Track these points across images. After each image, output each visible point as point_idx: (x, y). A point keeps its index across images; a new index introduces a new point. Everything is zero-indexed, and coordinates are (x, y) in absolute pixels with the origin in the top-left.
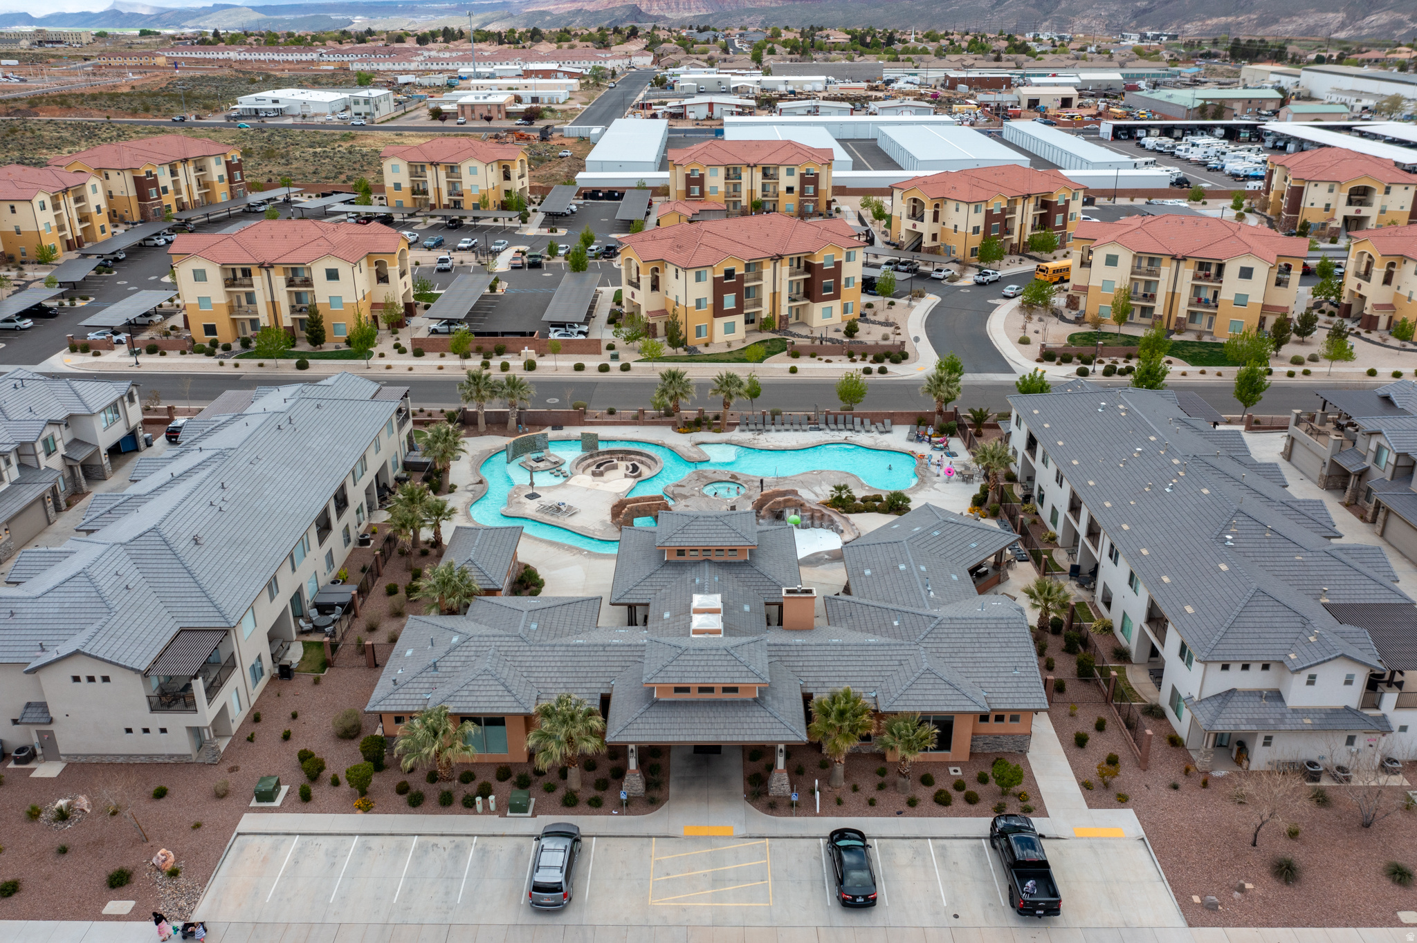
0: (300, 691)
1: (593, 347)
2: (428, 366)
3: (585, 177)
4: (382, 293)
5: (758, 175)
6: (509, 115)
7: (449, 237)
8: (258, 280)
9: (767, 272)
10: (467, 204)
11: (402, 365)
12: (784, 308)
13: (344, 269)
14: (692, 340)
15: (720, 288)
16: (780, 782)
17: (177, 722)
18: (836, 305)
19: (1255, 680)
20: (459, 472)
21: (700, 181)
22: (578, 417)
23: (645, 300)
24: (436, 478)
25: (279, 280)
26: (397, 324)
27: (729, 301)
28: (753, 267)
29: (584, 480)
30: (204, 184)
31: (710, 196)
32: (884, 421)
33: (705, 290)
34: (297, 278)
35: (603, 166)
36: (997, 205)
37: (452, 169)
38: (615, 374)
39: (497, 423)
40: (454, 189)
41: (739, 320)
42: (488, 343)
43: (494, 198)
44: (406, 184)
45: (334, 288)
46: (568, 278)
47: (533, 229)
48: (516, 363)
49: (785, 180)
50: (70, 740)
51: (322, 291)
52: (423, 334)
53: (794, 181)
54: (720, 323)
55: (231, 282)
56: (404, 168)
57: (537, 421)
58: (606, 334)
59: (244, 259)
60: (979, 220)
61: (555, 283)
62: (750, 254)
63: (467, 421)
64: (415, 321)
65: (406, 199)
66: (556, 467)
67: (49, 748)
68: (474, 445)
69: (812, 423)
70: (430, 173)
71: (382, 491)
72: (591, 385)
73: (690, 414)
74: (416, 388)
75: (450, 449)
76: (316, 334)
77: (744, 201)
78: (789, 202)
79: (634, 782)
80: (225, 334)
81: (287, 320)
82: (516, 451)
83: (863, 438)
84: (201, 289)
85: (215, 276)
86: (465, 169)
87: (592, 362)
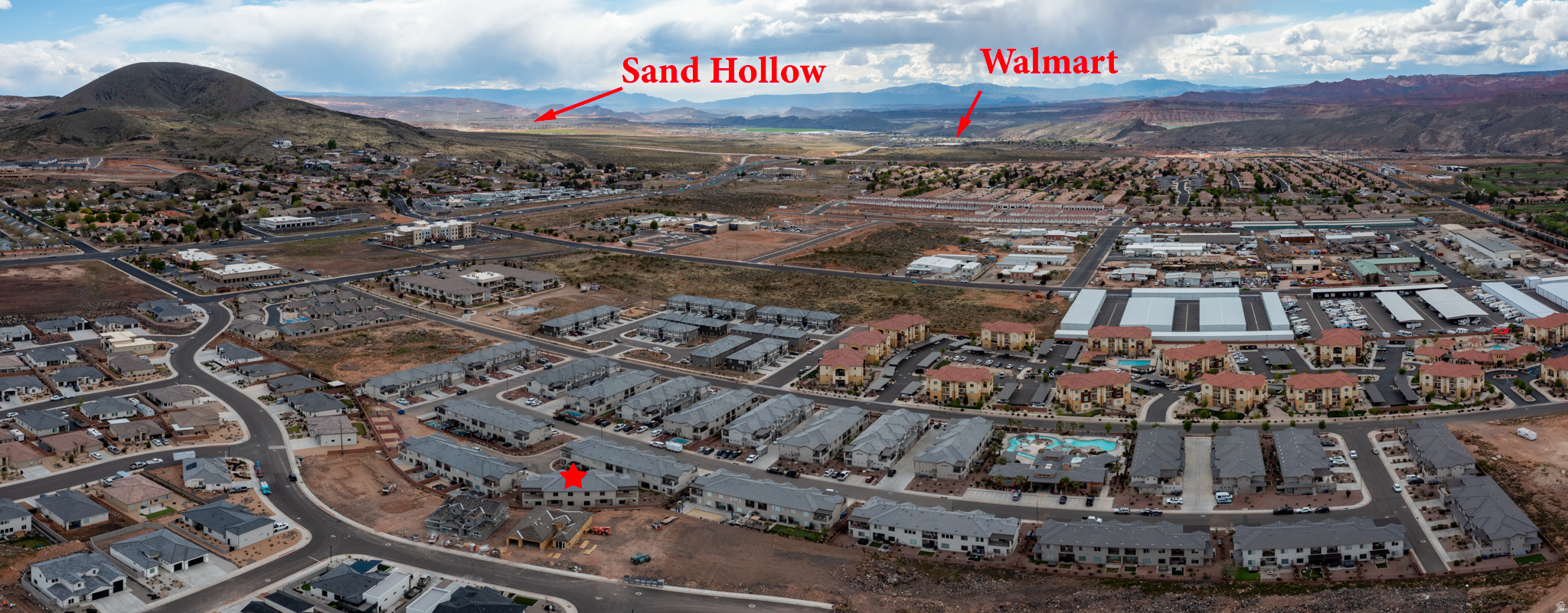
0: (974, 475)
1: (1044, 410)
2: (997, 413)
3: (1058, 333)
4: (985, 390)
5: (1121, 341)
6: (1035, 278)
7: (1003, 362)
8: (951, 385)
9: (1099, 391)
10: (1011, 347)
11: (990, 412)
12: (1105, 400)
13: (975, 384)
14: (1074, 409)
15: (1083, 395)
16: (1056, 491)
17: (957, 474)
18: (1122, 400)
19: (1140, 479)
20: (1005, 441)
21: (1099, 343)
22: (1036, 430)
23: (1061, 397)
24: (999, 441)
25: (957, 386)
26: (988, 399)
27: (1086, 399)
28: (1095, 389)
29: (1034, 445)
30: (917, 333)
31: (1102, 349)
32: (1114, 435)
33: (1079, 396)
34: (962, 386)
35: (1069, 327)
36: (1193, 362)
37: (1007, 335)
38: (1049, 419)
39: (1015, 430)
40: (1007, 342)
41: (1090, 404)
42: (1014, 407)
43: (1021, 346)
44: (990, 338)
45: (972, 389)
46: (1042, 385)
47: (1034, 360)
48: (1021, 414)
49: (1131, 343)
50: (938, 476)
51: (969, 390)
52: (995, 403)
53: (1134, 344)
54: (1083, 405)
55: (943, 385)
56: (989, 333)
57: (1025, 431)
58: (1048, 406)
59: (948, 380)
60: (1187, 366)
61: (1038, 385)
62: (1094, 386)
63: (1007, 429)
64: (994, 398)
65: (989, 344)
66: (1028, 442)
67: (935, 477)
68: (1009, 435)
69: (1096, 435)
70: (999, 336)
71: (988, 444)
72: (1042, 421)
73: (1064, 431)
74: (996, 419)
75: (1002, 436)
76: (966, 401)
77: (1116, 350)
78: (1132, 351)
79: (1031, 489)
80: (939, 399)
81: (957, 396)
82: (1018, 438)
83: (1108, 439)
84: (935, 386)
85: (939, 383)
86: (1011, 335)
87: (1043, 415)
